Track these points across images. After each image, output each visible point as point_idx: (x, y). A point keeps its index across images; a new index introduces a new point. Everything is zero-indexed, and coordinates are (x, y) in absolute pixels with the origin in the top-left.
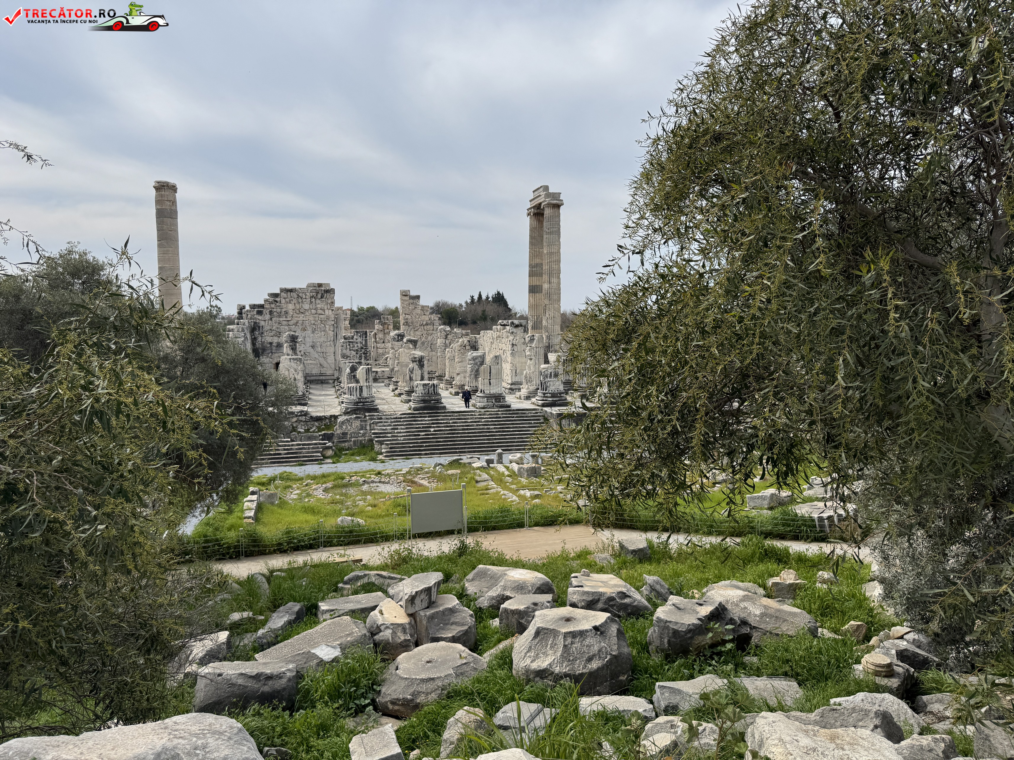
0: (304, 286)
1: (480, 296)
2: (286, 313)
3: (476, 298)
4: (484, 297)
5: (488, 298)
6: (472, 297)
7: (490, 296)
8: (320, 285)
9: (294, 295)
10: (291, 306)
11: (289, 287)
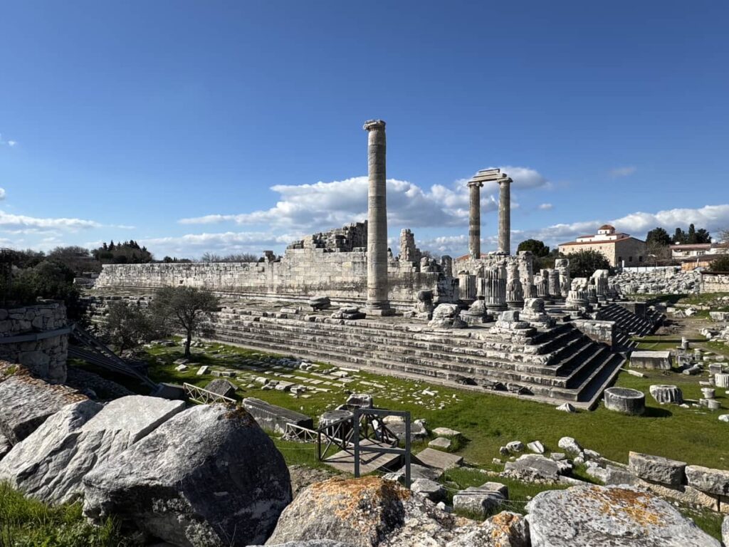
3: (108, 245)
5: (119, 245)
6: (104, 245)
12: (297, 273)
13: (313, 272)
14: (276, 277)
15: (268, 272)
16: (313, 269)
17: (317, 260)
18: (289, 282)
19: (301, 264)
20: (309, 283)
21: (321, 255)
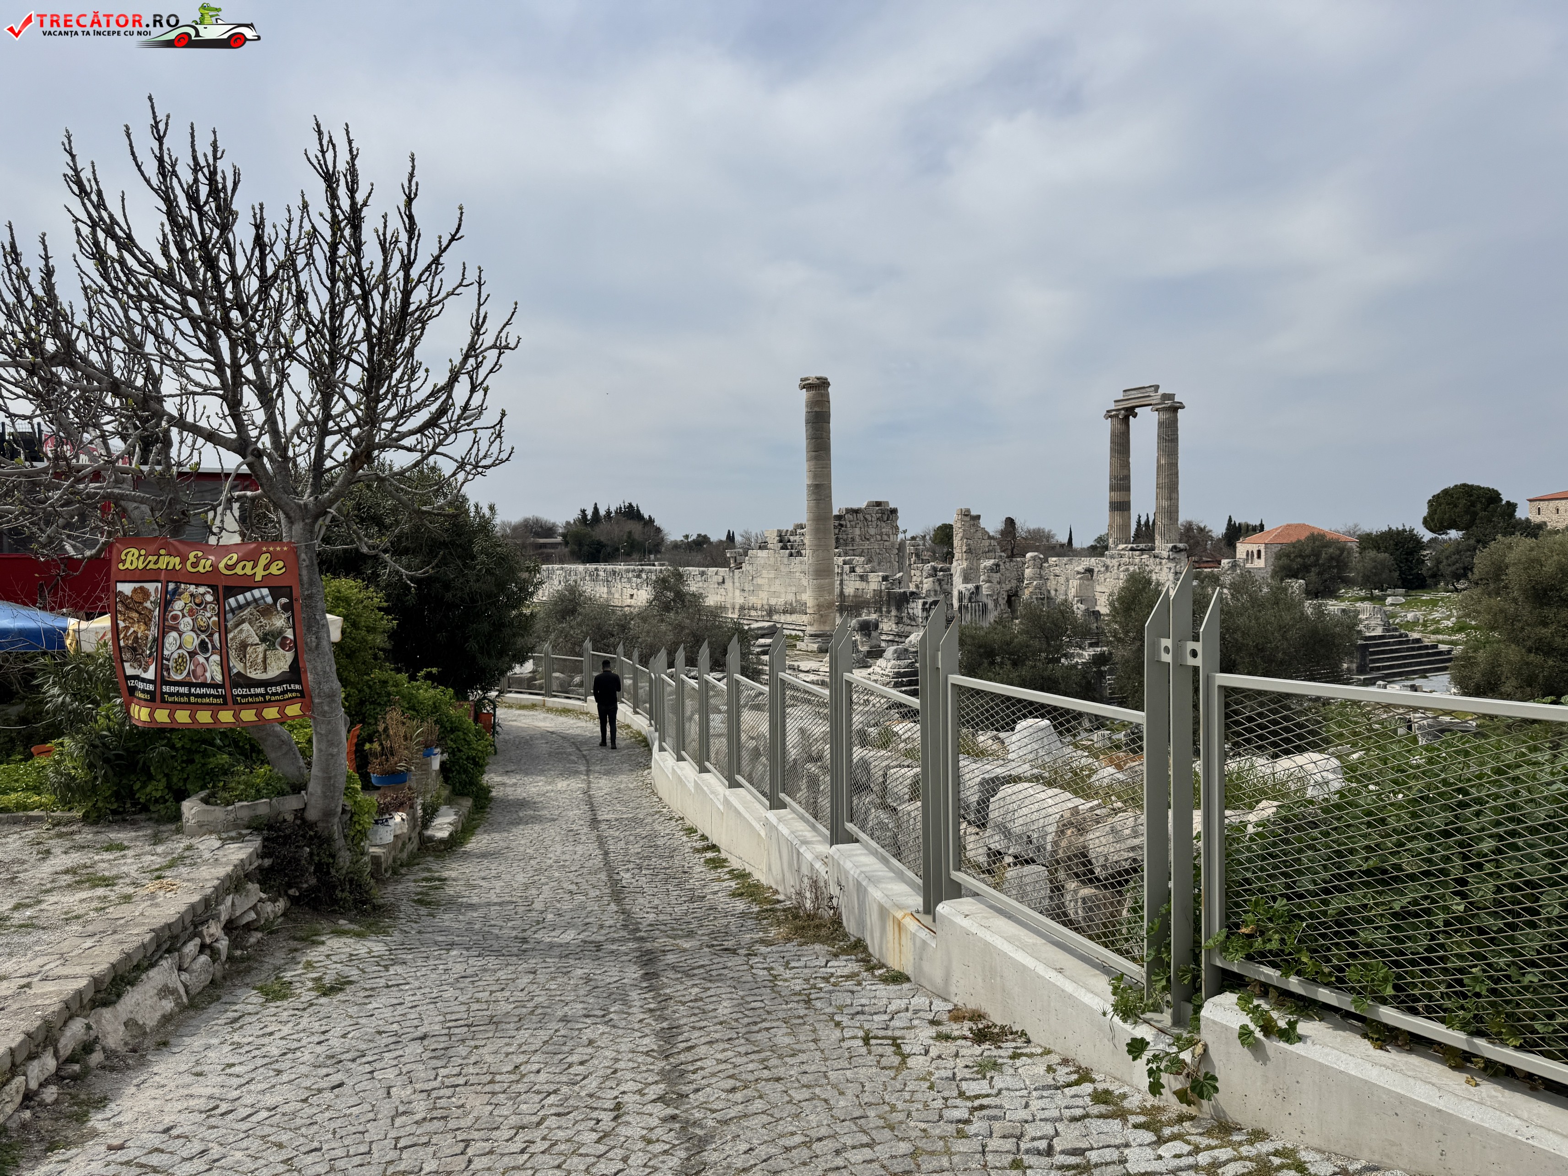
0: (863, 505)
1: (596, 509)
2: (853, 539)
3: (589, 513)
4: (602, 512)
5: (609, 513)
6: (583, 511)
7: (613, 509)
8: (878, 504)
9: (860, 516)
10: (857, 531)
11: (855, 506)
12: (759, 587)
13: (777, 587)
14: (737, 592)
15: (728, 584)
16: (777, 582)
17: (782, 568)
18: (753, 600)
19: (765, 573)
20: (773, 602)
21: (786, 561)
